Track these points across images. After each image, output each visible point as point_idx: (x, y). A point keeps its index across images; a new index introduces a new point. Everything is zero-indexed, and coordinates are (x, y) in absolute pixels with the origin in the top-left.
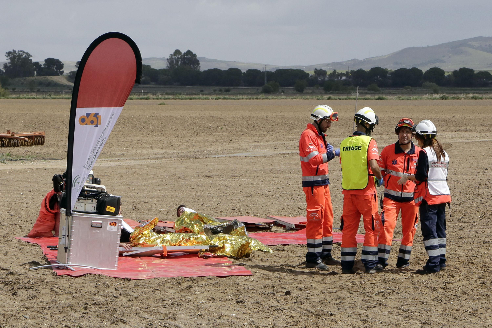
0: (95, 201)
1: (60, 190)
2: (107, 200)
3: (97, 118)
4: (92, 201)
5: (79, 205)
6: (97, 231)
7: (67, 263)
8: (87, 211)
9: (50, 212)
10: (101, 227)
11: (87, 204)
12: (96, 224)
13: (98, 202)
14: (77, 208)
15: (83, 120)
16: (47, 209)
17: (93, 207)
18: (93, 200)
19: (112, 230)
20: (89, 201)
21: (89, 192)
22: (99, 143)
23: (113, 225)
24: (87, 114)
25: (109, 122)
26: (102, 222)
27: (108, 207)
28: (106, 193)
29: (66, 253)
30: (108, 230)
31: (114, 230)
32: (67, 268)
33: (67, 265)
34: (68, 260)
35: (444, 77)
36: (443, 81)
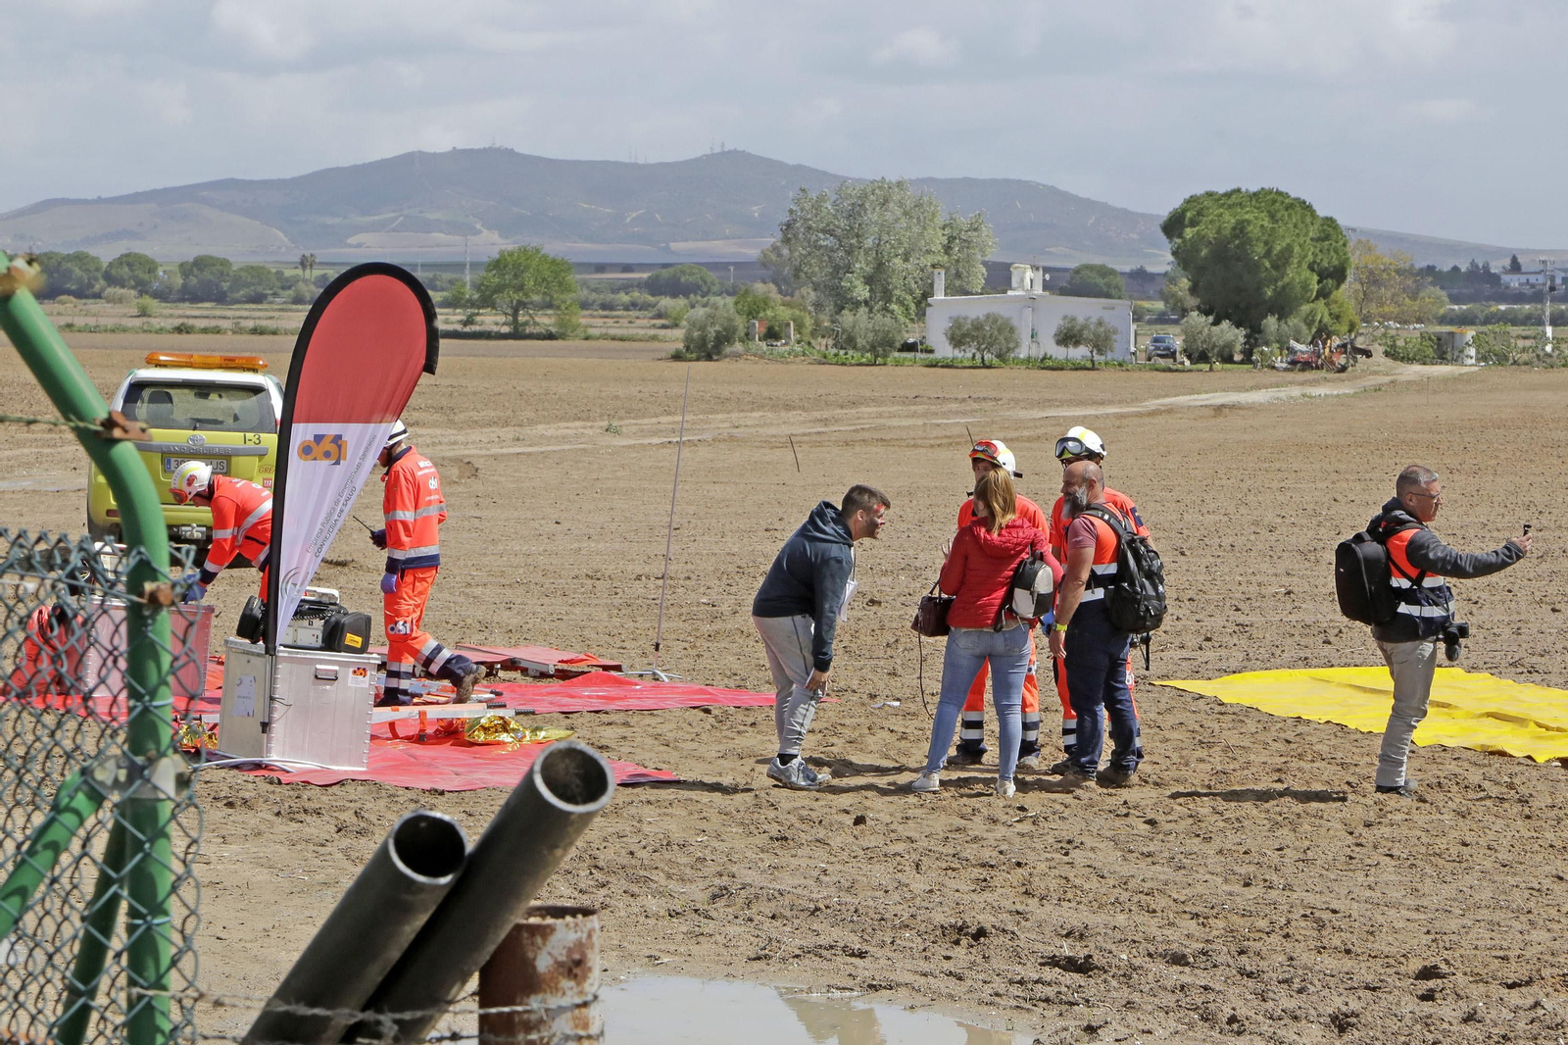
0: (318, 623)
2: (346, 622)
3: (340, 447)
4: (311, 624)
6: (327, 687)
7: (267, 757)
8: (299, 643)
10: (336, 679)
11: (301, 630)
12: (324, 672)
13: (324, 626)
14: (286, 638)
15: (306, 450)
17: (314, 635)
18: (314, 621)
19: (357, 686)
20: (305, 623)
21: (311, 605)
22: (342, 500)
23: (361, 674)
24: (316, 436)
25: (364, 455)
26: (337, 668)
27: (348, 635)
28: (342, 607)
29: (266, 735)
30: (349, 685)
31: (362, 685)
32: (267, 767)
33: (265, 760)
34: (269, 750)
35: (156, 277)
36: (155, 285)
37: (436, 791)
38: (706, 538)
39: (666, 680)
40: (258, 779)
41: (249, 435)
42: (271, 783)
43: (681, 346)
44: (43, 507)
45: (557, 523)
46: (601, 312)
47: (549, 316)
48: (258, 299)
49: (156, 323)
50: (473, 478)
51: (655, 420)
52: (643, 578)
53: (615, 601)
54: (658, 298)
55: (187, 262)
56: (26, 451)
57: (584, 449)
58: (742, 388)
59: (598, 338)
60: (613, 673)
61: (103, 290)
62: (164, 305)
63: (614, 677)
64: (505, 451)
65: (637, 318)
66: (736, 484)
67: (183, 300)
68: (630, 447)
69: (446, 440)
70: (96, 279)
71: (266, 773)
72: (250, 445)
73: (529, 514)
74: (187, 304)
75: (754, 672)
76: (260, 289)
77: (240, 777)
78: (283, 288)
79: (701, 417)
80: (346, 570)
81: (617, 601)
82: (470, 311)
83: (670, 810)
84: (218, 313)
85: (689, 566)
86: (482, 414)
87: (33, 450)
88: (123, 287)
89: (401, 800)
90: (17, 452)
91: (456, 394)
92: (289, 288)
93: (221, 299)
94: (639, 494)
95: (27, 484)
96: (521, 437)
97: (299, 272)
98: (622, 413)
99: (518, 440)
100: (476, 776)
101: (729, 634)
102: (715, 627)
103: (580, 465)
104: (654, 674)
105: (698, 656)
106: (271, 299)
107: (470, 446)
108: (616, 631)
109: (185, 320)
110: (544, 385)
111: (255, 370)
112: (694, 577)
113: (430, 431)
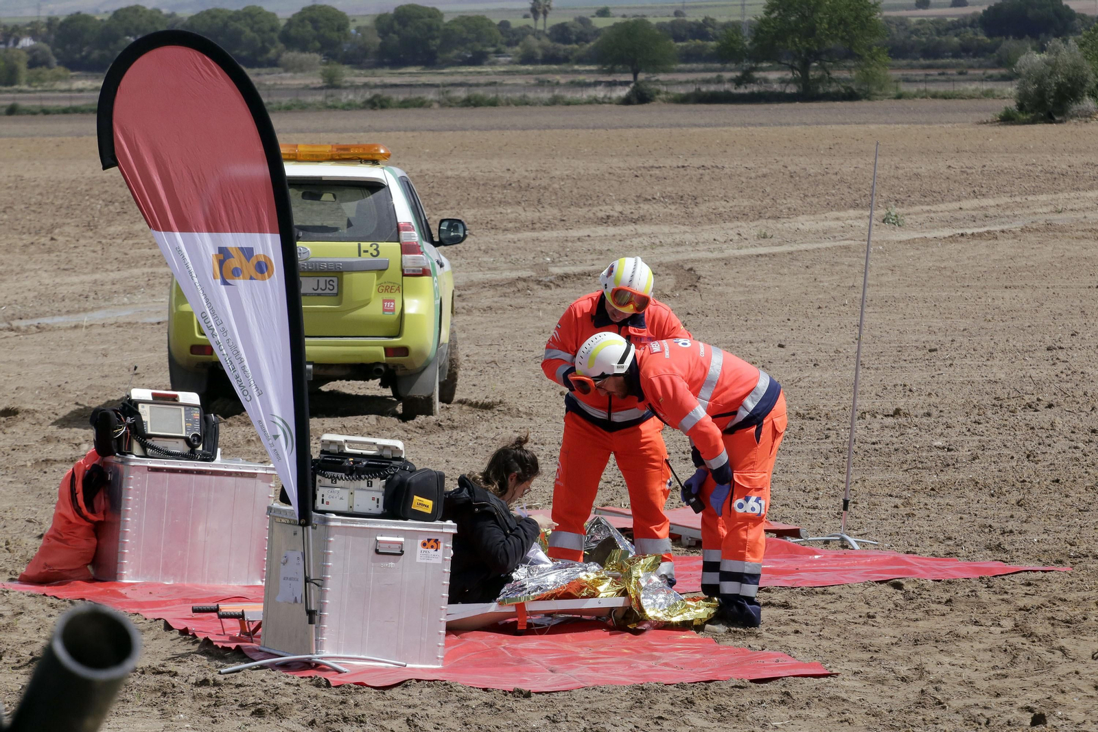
0: (379, 484)
1: (115, 450)
2: (413, 481)
4: (370, 485)
5: (335, 495)
6: (391, 564)
7: (317, 653)
8: (356, 509)
9: (85, 518)
10: (402, 553)
11: (357, 493)
12: (387, 545)
13: (386, 486)
14: (328, 503)
16: (77, 510)
17: (373, 499)
18: (374, 480)
19: (428, 561)
20: (363, 483)
21: (358, 459)
23: (432, 547)
26: (402, 539)
27: (416, 498)
28: (407, 462)
29: (314, 626)
30: (418, 560)
31: (434, 561)
32: (317, 666)
33: (315, 657)
34: (319, 645)
35: (346, 36)
36: (346, 47)
37: (520, 692)
38: (968, 361)
39: (857, 547)
40: (303, 681)
41: (365, 245)
42: (318, 685)
43: (1012, 104)
44: (134, 344)
45: (781, 346)
46: (922, 61)
47: (849, 69)
48: (478, 59)
49: (346, 97)
50: (691, 290)
51: (956, 205)
52: (868, 416)
53: (823, 446)
54: (997, 39)
55: (386, 15)
56: (136, 271)
57: (847, 248)
58: (1086, 159)
59: (915, 96)
60: (790, 540)
61: (279, 56)
62: (357, 71)
63: (788, 545)
64: (744, 252)
65: (971, 67)
66: (1034, 288)
67: (380, 65)
68: (908, 242)
69: (669, 240)
70: (272, 42)
71: (313, 673)
72: (366, 257)
73: (748, 336)
74: (387, 70)
75: (975, 535)
76: (479, 47)
77: (280, 679)
78: (509, 44)
79: (1018, 199)
80: (489, 414)
81: (826, 446)
82: (746, 64)
83: (807, 712)
84: (424, 79)
85: (933, 399)
86: (731, 204)
87: (146, 270)
88: (304, 49)
89: (473, 704)
90: (125, 274)
91: (706, 178)
92: (516, 43)
93: (429, 60)
94: (902, 305)
95: (124, 315)
96: (769, 234)
97: (530, 21)
98: (916, 197)
99: (765, 237)
100: (573, 672)
101: (958, 486)
102: (944, 477)
103: (838, 268)
104: (843, 540)
105: (908, 515)
106: (493, 58)
107: (701, 247)
108: (813, 486)
109: (378, 91)
110: (825, 161)
111: (375, 162)
112: (935, 413)
113: (654, 228)
